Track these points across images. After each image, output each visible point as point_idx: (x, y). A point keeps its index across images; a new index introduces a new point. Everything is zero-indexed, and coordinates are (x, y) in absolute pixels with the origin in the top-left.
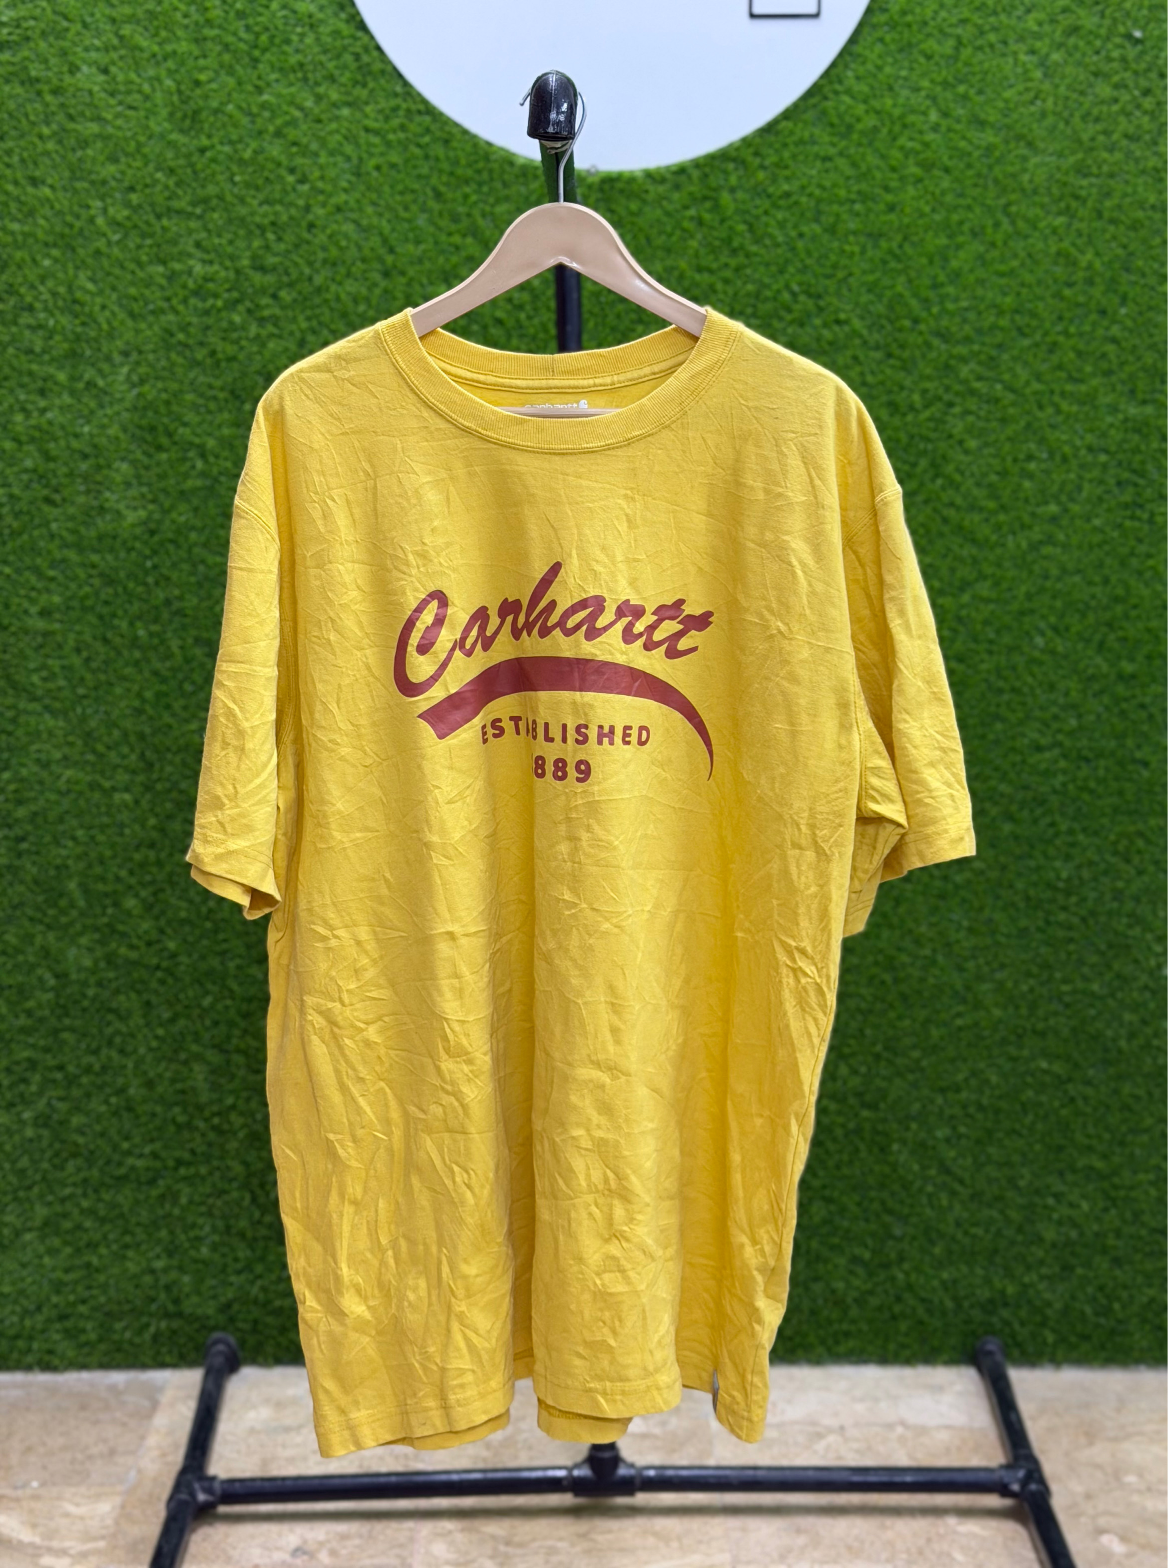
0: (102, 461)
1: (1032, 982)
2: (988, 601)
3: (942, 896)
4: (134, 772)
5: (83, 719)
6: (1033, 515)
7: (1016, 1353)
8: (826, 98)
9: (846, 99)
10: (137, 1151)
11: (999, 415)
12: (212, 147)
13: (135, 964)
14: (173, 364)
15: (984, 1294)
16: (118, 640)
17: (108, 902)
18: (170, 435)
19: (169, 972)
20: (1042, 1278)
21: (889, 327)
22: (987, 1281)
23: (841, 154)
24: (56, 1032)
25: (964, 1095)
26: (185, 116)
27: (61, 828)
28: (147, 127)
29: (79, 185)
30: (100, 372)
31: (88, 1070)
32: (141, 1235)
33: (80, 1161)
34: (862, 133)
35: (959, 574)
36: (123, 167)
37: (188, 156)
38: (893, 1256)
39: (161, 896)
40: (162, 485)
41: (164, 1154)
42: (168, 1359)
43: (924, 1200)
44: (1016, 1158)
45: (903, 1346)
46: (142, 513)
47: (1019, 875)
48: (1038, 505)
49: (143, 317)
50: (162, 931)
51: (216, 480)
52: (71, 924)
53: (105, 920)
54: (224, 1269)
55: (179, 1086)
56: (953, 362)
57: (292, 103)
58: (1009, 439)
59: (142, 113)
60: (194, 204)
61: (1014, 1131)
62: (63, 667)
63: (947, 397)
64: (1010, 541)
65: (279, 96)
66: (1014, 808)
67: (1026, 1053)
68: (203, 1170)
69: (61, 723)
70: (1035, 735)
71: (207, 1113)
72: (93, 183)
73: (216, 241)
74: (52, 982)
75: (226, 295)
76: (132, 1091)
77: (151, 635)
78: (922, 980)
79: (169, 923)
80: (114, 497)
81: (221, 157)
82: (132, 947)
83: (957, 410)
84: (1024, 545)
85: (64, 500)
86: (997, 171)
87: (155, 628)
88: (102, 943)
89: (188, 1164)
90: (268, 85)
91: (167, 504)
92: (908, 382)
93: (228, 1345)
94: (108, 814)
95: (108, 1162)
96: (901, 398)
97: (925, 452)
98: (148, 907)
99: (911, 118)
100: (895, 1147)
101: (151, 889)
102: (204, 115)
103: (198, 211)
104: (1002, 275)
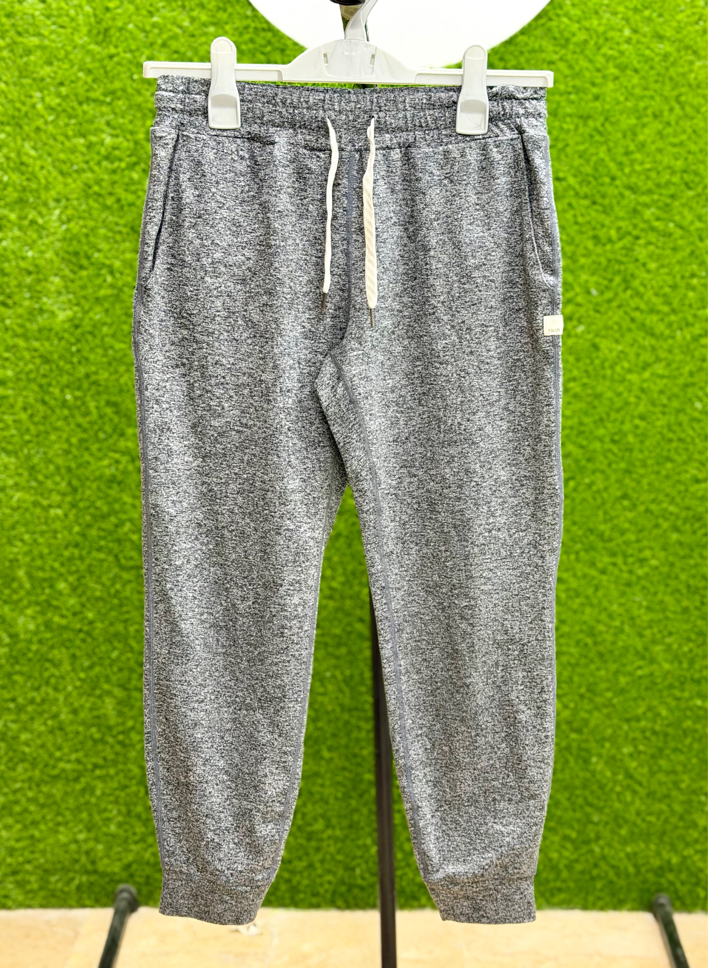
0: (41, 276)
1: (691, 645)
2: (662, 377)
3: (628, 584)
4: (64, 495)
5: (28, 457)
6: (695, 316)
7: (678, 904)
8: (550, 19)
9: (565, 20)
10: (66, 758)
11: (671, 245)
12: (118, 54)
13: (66, 628)
14: (90, 208)
15: (656, 863)
16: (52, 403)
17: (45, 585)
18: (88, 257)
19: (88, 634)
20: (697, 852)
21: (594, 183)
22: (658, 854)
23: (561, 59)
24: (9, 675)
25: (643, 724)
26: (99, 33)
27: (13, 533)
28: (73, 41)
29: (25, 81)
30: (40, 214)
31: (32, 701)
32: (69, 815)
33: (26, 765)
34: (576, 44)
35: (642, 358)
36: (55, 68)
37: (101, 60)
38: (592, 835)
39: (83, 581)
40: (83, 293)
41: (84, 760)
42: (87, 902)
43: (614, 796)
44: (679, 768)
45: (599, 898)
46: (69, 313)
47: (683, 570)
48: (699, 309)
49: (69, 174)
50: (83, 605)
51: (121, 290)
52: (20, 600)
53: (43, 598)
54: (126, 841)
55: (95, 713)
56: (639, 208)
57: (174, 23)
58: (679, 262)
59: (69, 31)
60: (105, 95)
61: (676, 750)
62: (15, 421)
63: (635, 232)
64: (678, 334)
65: (164, 18)
66: (679, 523)
67: (686, 694)
68: (112, 771)
69: (13, 460)
70: (694, 472)
71: (114, 732)
72: (34, 80)
73: (121, 121)
74: (7, 640)
75: (128, 160)
76: (63, 717)
77: (76, 398)
78: (614, 643)
79: (88, 600)
80: (50, 302)
81: (124, 62)
82: (63, 616)
83: (642, 242)
84: (688, 337)
85: (15, 303)
86: (672, 72)
87: (78, 394)
88: (43, 613)
89: (101, 767)
90: (158, 10)
91: (87, 307)
92: (607, 222)
93: (130, 893)
94: (46, 523)
95: (46, 765)
96: (602, 233)
97: (619, 272)
98: (74, 589)
99: (611, 34)
100: (594, 759)
101: (76, 576)
102: (112, 32)
103: (108, 99)
104: (674, 145)
